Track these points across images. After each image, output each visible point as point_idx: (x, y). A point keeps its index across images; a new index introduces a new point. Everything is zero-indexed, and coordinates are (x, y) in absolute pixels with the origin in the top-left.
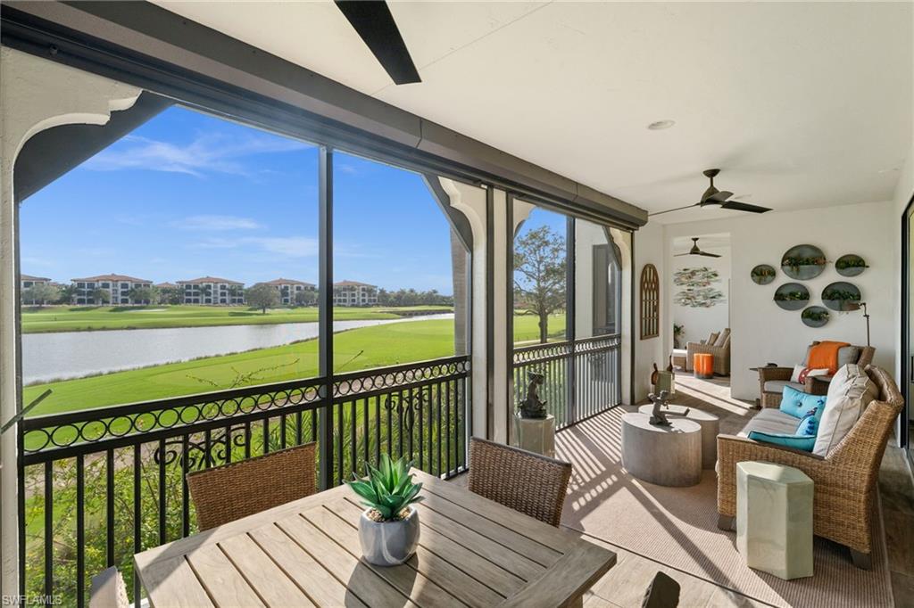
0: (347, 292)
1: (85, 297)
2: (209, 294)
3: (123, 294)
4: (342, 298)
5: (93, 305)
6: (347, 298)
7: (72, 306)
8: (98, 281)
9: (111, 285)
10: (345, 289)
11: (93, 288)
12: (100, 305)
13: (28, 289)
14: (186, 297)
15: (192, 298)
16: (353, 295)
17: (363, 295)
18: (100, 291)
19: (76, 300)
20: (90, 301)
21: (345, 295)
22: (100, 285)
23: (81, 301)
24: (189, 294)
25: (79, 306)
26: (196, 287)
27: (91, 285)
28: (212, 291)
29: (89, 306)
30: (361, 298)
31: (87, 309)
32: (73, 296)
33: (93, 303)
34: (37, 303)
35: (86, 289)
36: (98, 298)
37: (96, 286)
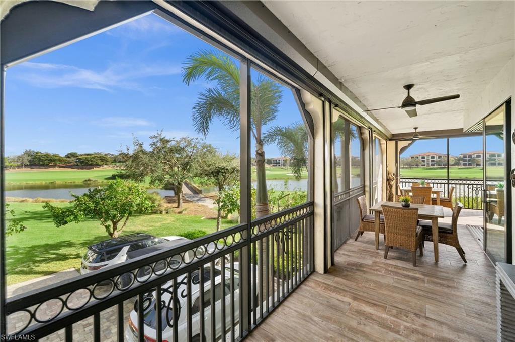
1: (467, 163)
5: (471, 167)
7: (459, 167)
11: (471, 158)
12: (475, 166)
13: (439, 159)
18: (475, 159)
19: (462, 164)
20: (470, 165)
22: (475, 156)
23: (464, 165)
25: (463, 167)
27: (470, 156)
29: (469, 167)
31: (468, 168)
32: (461, 162)
33: (471, 165)
34: (443, 165)
35: (467, 159)
36: (474, 163)
37: (473, 156)
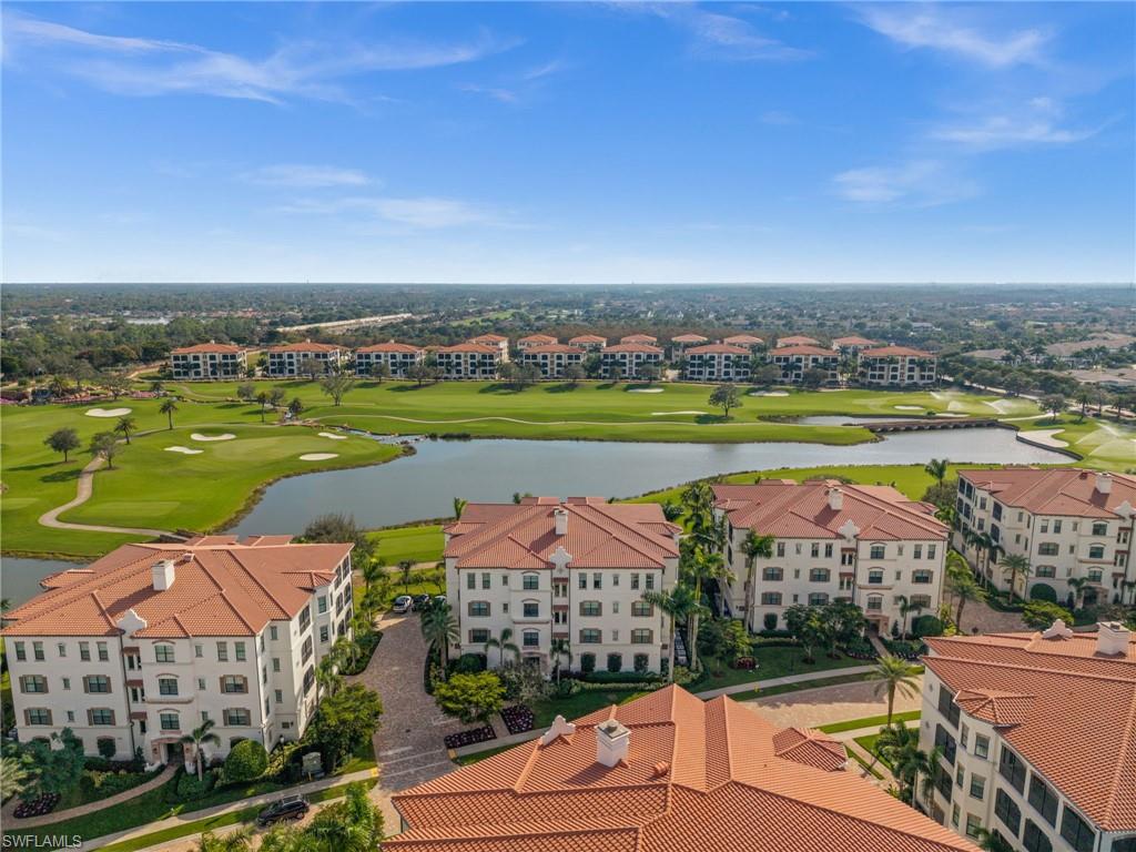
0: (884, 366)
4: (877, 373)
6: (885, 373)
10: (881, 361)
14: (689, 369)
15: (696, 369)
17: (911, 370)
21: (882, 369)
30: (907, 374)
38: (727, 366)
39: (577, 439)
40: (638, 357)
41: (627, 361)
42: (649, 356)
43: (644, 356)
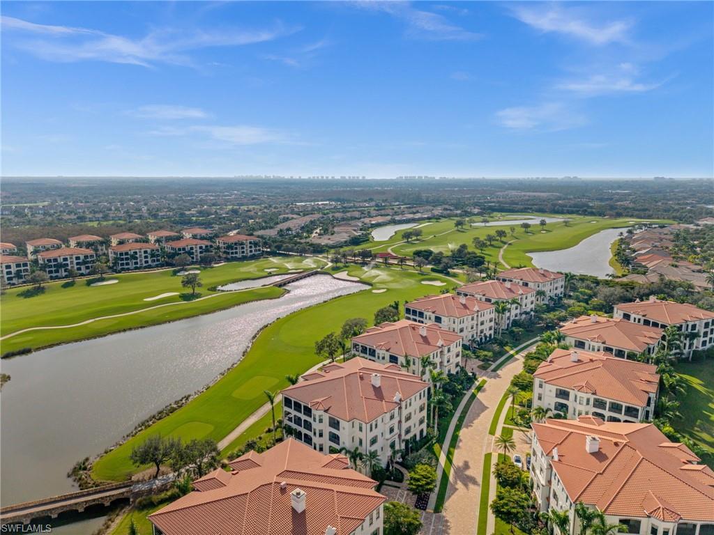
0: (238, 247)
2: (136, 258)
3: (78, 264)
8: (60, 256)
9: (69, 259)
10: (236, 244)
11: (57, 262)
14: (120, 262)
15: (125, 262)
16: (243, 248)
22: (62, 259)
24: (122, 259)
26: (127, 254)
27: (55, 260)
28: (138, 256)
37: (59, 260)
38: (146, 257)
39: (124, 330)
40: (78, 258)
41: (68, 262)
42: (86, 257)
43: (82, 257)
